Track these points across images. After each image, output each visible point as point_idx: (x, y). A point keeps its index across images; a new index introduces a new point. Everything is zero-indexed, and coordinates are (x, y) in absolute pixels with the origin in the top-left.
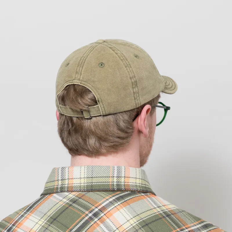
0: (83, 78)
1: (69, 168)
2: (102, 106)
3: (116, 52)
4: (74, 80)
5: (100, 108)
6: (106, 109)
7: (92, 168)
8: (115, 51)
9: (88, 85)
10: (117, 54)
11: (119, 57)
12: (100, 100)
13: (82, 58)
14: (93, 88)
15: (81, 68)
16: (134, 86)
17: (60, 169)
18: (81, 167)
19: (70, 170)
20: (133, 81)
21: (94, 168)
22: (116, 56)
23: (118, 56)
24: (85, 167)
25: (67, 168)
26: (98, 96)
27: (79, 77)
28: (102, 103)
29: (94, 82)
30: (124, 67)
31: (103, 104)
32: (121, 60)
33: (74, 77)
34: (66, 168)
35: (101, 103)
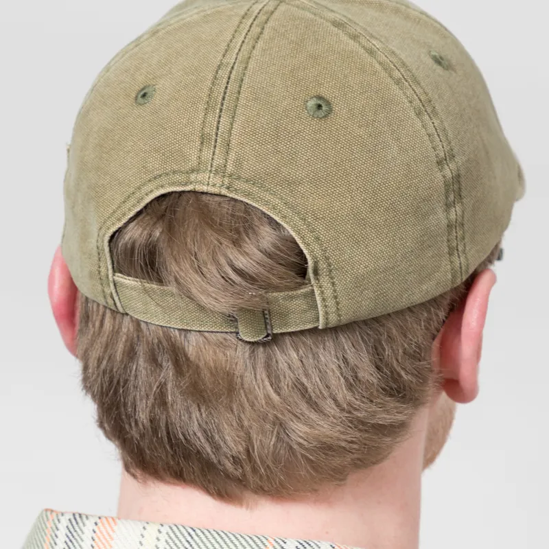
0: (238, 163)
1: (100, 524)
2: (329, 293)
3: (368, 45)
4: (193, 171)
5: (318, 299)
6: (344, 302)
7: (189, 539)
8: (363, 41)
9: (268, 197)
10: (371, 52)
11: (385, 69)
12: (322, 266)
13: (223, 74)
14: (289, 213)
15: (225, 120)
16: (452, 197)
17: (64, 522)
18: (144, 528)
19: (101, 532)
20: (448, 174)
21: (198, 541)
22: (372, 66)
23: (380, 63)
24: (162, 529)
25: (92, 520)
26: (316, 247)
27: (218, 161)
28: (332, 278)
29: (291, 183)
30: (413, 114)
31: (333, 284)
32: (398, 82)
33: (194, 158)
34: (87, 522)
35: (325, 281)
